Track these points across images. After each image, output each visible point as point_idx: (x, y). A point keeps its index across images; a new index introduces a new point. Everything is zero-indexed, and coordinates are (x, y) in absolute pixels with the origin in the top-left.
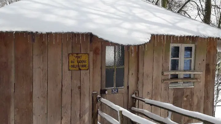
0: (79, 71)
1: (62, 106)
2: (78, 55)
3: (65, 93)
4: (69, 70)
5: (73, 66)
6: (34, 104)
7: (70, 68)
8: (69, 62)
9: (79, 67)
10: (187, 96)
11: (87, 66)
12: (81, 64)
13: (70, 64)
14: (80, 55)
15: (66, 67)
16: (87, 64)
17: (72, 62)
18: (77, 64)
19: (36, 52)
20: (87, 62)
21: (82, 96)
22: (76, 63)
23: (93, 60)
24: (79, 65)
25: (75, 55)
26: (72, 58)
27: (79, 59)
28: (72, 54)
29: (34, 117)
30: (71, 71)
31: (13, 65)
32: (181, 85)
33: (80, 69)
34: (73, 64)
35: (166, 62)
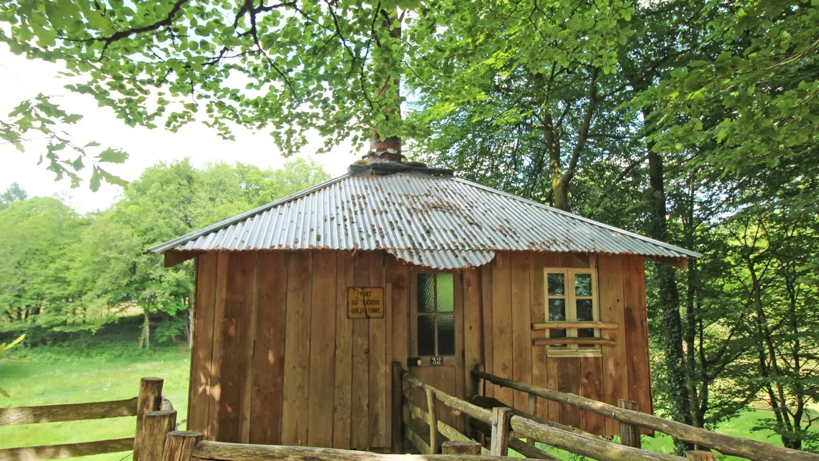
0: (366, 321)
1: (336, 385)
2: (365, 290)
3: (341, 361)
4: (348, 318)
5: (356, 311)
6: (285, 380)
7: (351, 315)
8: (348, 303)
9: (366, 312)
10: (590, 373)
11: (381, 310)
12: (371, 306)
13: (351, 307)
14: (368, 290)
15: (342, 312)
16: (380, 306)
17: (355, 303)
18: (363, 306)
19: (292, 284)
20: (381, 302)
21: (372, 368)
22: (361, 306)
23: (393, 300)
24: (366, 309)
25: (360, 290)
26: (353, 295)
27: (366, 298)
28: (354, 289)
29: (286, 405)
30: (351, 320)
31: (254, 309)
32: (573, 352)
33: (368, 317)
34: (355, 307)
35: (540, 304)
